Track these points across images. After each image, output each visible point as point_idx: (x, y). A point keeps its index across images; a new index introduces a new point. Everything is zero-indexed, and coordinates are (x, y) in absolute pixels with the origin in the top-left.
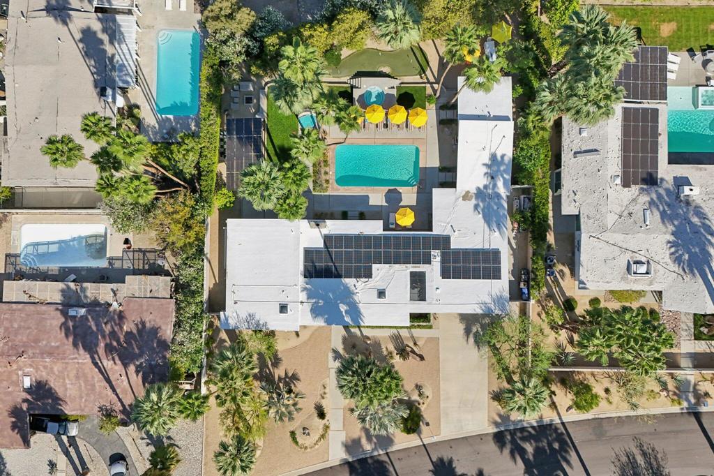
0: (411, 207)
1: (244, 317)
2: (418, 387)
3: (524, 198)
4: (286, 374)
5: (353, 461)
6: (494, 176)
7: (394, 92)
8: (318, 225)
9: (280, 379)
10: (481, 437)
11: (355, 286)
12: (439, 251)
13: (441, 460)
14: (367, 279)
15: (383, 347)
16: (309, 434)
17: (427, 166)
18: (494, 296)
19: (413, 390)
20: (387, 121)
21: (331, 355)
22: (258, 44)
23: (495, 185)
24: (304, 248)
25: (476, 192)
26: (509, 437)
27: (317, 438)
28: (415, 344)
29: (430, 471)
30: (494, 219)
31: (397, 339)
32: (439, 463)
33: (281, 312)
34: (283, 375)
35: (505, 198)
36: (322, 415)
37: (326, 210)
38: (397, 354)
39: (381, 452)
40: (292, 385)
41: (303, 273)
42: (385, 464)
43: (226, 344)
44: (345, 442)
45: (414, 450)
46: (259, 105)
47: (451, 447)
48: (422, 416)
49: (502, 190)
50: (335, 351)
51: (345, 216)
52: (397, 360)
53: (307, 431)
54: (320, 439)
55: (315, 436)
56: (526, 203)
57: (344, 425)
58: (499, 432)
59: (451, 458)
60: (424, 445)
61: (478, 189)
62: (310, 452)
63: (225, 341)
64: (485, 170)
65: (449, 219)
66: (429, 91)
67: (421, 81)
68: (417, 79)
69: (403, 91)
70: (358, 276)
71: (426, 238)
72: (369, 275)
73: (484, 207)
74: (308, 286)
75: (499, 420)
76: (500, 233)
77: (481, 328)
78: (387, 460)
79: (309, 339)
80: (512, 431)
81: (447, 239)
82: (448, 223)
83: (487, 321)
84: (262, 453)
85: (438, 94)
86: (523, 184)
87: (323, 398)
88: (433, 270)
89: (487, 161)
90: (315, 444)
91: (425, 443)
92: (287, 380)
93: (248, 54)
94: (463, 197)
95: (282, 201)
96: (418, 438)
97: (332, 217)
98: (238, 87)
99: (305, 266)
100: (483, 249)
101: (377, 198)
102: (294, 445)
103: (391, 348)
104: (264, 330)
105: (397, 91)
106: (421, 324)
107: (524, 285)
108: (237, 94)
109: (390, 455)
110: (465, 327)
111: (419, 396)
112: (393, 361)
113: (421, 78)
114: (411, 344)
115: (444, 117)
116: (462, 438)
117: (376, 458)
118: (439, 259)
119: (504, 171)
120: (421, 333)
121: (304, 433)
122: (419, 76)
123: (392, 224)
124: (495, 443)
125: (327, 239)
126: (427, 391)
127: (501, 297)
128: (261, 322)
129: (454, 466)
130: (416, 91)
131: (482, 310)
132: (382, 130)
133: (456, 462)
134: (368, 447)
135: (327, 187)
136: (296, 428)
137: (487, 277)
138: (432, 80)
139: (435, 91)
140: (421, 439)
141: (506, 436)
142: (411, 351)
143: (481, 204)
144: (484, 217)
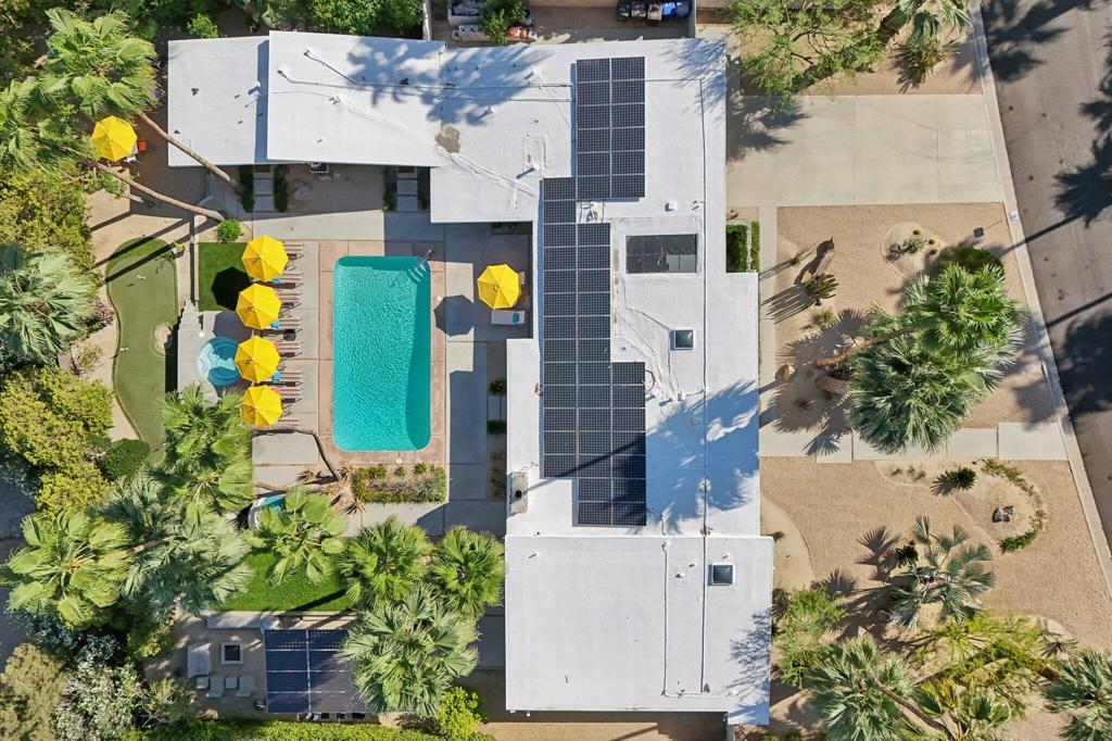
0: (477, 273)
1: (741, 668)
2: (894, 254)
3: (453, 14)
4: (867, 562)
5: (1068, 404)
6: (400, 79)
7: (210, 316)
8: (519, 495)
9: (879, 576)
10: (1006, 110)
11: (662, 404)
12: (578, 205)
13: (1061, 200)
14: (648, 376)
15: (802, 336)
16: (1009, 509)
17: (383, 239)
18: (685, 72)
19: (901, 267)
20: (278, 333)
21: (822, 458)
22: (92, 639)
23: (424, 78)
24: (573, 525)
25: (439, 122)
26: (1006, 46)
27: (1015, 489)
28: (794, 262)
29: (1087, 226)
30: (502, 76)
31: (782, 305)
32: (1069, 205)
33: (728, 580)
34: (871, 569)
35: (452, 55)
36: (964, 478)
37: (484, 474)
38: (818, 304)
39: (1046, 340)
40: (894, 547)
41: (634, 529)
42: (1074, 331)
43: (800, 704)
44: (1027, 424)
45: (1039, 262)
46: (243, 629)
47: (1031, 178)
48: (961, 245)
49: (434, 61)
50: (814, 448)
51: (498, 428)
52: (831, 305)
53: (1002, 512)
54: (1020, 482)
55: (1012, 493)
56: (467, 10)
57: (986, 426)
58: (993, 69)
59: (1057, 177)
60: (1027, 240)
61: (432, 116)
62: (1050, 504)
63: (793, 706)
64: (386, 99)
65: (503, 182)
66: (210, 236)
67: (187, 254)
68: (182, 264)
69: (210, 295)
70: (639, 397)
71: (550, 236)
72: (636, 371)
73: (475, 101)
74: (666, 516)
75: (967, 69)
76: (535, 62)
77: (755, 112)
78: (1064, 325)
79: (788, 509)
80: (993, 38)
81: (550, 187)
82: (512, 185)
83: (738, 98)
84: (1054, 618)
85: (215, 214)
86: (420, 14)
87: (922, 475)
88: (623, 220)
89: (368, 93)
90: (1031, 494)
91: (1022, 238)
92: (881, 559)
93: (116, 661)
94: (450, 150)
95: (452, 599)
96: (1010, 254)
97: (500, 457)
98: (200, 680)
99: (620, 522)
100: (574, 101)
101: (457, 353)
102: (1034, 542)
103: (804, 317)
104: (768, 621)
105: (209, 309)
106: (749, 247)
107: (654, 10)
108: (217, 681)
109: (1051, 318)
110: (753, 149)
111: (913, 252)
112: (835, 315)
113: (180, 254)
114: (795, 271)
115: (271, 199)
116: (1009, 153)
117: (1061, 352)
118: (596, 206)
119: (389, 55)
120: (770, 248)
121: (1007, 520)
122: (177, 260)
123: (516, 317)
124: (1018, 79)
125: (552, 469)
126: (903, 234)
127: (686, 58)
128: (753, 628)
129: (1075, 171)
130: (209, 266)
131: (717, 100)
132: (298, 345)
133: (1064, 166)
134: (1035, 371)
135: (432, 470)
136: (997, 539)
137: (638, 91)
138: (184, 230)
139: (211, 222)
140: (1013, 248)
141: (1002, 52)
142: (812, 271)
143: (469, 108)
144: (498, 100)
